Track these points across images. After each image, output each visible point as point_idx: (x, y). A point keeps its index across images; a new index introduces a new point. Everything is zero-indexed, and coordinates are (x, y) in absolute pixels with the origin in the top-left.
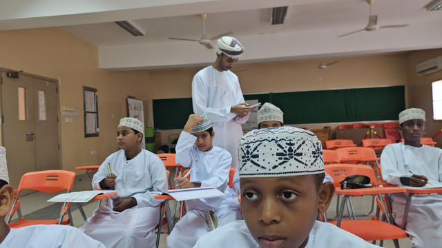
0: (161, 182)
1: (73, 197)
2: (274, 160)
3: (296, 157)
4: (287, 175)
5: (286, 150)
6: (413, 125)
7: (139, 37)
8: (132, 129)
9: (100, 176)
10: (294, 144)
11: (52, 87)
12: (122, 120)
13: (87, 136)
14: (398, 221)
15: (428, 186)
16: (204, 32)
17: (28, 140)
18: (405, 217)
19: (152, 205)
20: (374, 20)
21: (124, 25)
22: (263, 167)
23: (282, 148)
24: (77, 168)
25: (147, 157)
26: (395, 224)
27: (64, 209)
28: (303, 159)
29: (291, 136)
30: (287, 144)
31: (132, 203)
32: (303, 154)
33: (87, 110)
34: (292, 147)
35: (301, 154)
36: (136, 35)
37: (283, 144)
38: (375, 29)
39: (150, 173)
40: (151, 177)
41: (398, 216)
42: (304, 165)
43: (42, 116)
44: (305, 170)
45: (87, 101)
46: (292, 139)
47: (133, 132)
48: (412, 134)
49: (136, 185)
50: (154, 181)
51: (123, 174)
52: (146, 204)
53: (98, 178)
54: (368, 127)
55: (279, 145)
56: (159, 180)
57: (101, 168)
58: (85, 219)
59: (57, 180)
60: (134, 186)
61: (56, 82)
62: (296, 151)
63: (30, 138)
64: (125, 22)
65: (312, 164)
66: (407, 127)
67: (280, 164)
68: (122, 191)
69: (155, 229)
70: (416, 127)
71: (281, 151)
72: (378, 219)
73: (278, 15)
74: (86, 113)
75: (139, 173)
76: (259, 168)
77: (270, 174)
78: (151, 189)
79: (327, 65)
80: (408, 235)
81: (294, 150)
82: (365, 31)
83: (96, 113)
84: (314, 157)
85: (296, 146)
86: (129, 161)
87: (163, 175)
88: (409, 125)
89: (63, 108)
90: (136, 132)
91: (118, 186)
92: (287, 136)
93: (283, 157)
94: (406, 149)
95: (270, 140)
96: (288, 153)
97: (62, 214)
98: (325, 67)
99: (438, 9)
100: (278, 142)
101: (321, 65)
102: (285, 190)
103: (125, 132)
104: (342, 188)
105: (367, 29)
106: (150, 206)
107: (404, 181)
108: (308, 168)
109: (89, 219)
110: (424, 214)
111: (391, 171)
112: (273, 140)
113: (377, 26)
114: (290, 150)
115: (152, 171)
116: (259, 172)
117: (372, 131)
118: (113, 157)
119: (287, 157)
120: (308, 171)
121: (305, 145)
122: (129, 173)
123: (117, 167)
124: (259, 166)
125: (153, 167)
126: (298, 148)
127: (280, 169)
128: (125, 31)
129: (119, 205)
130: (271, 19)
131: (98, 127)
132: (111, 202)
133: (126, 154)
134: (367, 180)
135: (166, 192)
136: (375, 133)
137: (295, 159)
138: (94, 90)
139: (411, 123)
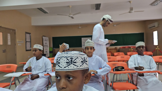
0: (49, 69)
1: (14, 75)
2: (65, 65)
3: (73, 63)
4: (69, 70)
5: (70, 61)
6: (140, 48)
7: (47, 14)
8: (39, 49)
9: (26, 66)
10: (73, 59)
11: (13, 32)
12: (34, 45)
13: (27, 50)
14: (135, 83)
15: (144, 70)
16: (70, 13)
17: (3, 52)
18: (137, 81)
19: (45, 77)
20: (132, 9)
21: (41, 9)
22: (61, 67)
23: (68, 60)
24: (19, 63)
25: (44, 59)
26: (133, 84)
27: (12, 79)
28: (77, 64)
29: (72, 55)
30: (70, 58)
31: (38, 77)
32: (77, 62)
33: (27, 41)
34: (72, 60)
35: (76, 62)
36: (45, 13)
37: (69, 58)
38: (132, 12)
39: (45, 65)
40: (46, 67)
41: (135, 81)
42: (77, 67)
43: (9, 43)
44: (77, 68)
45: (27, 37)
46: (73, 56)
47: (39, 50)
48: (140, 51)
49: (40, 70)
50: (47, 68)
51: (35, 66)
52: (43, 77)
53: (25, 67)
54: (130, 47)
55: (67, 59)
56: (49, 68)
57: (27, 63)
58: (20, 83)
59: (10, 68)
60: (39, 70)
61: (15, 30)
62: (74, 61)
63: (4, 51)
64: (41, 8)
65: (81, 66)
66: (138, 49)
67: (67, 66)
68: (34, 72)
69: (46, 86)
70: (141, 48)
71: (68, 61)
72: (128, 82)
73: (98, 7)
74: (26, 42)
75: (41, 65)
76: (60, 68)
77: (63, 70)
78: (45, 71)
79: (116, 25)
80: (137, 88)
81: (73, 61)
82: (129, 13)
83: (30, 42)
84: (82, 63)
85: (74, 59)
86: (38, 61)
87: (50, 66)
88: (139, 48)
89: (17, 40)
90: (40, 50)
91: (33, 70)
92: (71, 55)
93: (68, 64)
94: (138, 57)
95: (65, 57)
96: (70, 62)
97: (12, 80)
98: (115, 26)
99: (155, 5)
100: (67, 58)
101: (114, 25)
102: (68, 76)
103: (35, 50)
104: (114, 71)
105: (130, 12)
106: (45, 78)
107: (136, 68)
108: (78, 68)
109: (21, 83)
110: (143, 80)
111: (132, 65)
112: (66, 57)
113: (133, 11)
114: (71, 61)
115: (46, 65)
116: (60, 69)
117: (131, 49)
118: (31, 59)
119: (70, 63)
120: (78, 69)
121: (78, 59)
122: (37, 65)
123: (33, 63)
124: (60, 67)
125: (46, 63)
126: (75, 60)
127: (67, 68)
128: (41, 11)
129: (33, 78)
130: (95, 8)
131: (31, 47)
132: (30, 76)
133: (36, 58)
134: (123, 68)
135: (48, 73)
136: (132, 50)
137: (73, 64)
138: (30, 34)
139: (140, 47)
